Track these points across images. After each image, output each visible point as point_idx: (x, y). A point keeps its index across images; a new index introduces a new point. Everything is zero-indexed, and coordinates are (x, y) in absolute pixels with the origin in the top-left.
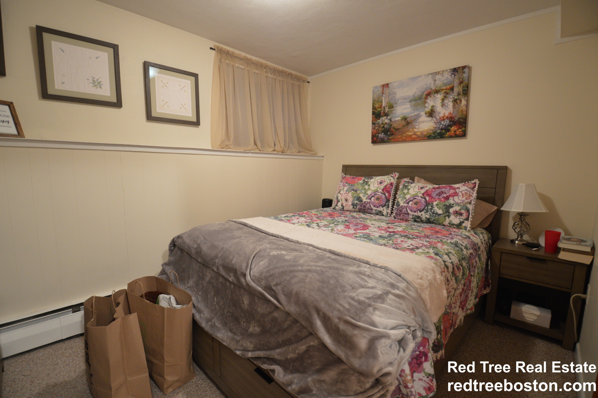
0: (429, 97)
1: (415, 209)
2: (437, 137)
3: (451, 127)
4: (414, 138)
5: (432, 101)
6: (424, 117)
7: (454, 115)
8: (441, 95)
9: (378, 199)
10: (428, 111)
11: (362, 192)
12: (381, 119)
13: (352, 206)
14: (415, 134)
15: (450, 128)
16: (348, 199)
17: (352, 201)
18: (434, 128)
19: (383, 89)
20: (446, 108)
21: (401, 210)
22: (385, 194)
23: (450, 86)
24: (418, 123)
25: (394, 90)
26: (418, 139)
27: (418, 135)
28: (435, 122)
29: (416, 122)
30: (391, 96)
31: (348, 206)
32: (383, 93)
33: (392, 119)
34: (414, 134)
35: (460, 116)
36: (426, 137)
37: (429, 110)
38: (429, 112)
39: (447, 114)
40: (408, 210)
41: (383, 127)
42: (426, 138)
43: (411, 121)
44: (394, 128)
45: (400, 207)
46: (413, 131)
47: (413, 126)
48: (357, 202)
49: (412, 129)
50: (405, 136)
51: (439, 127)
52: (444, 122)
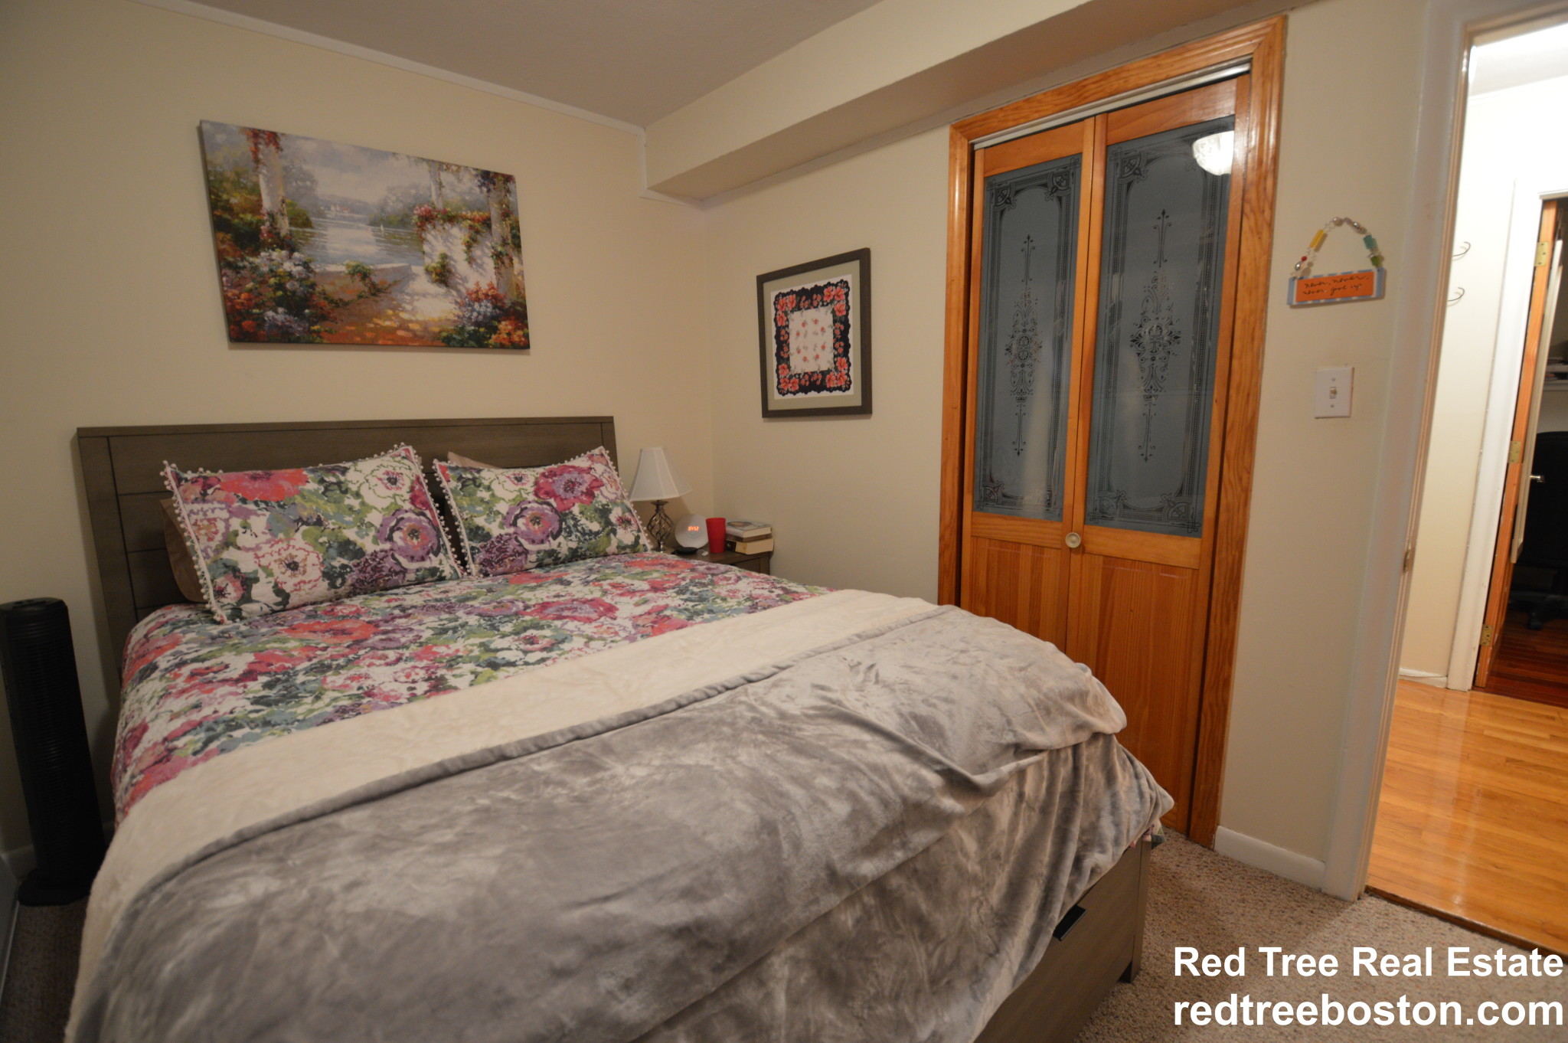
0: (429, 226)
1: (540, 536)
2: (467, 343)
3: (499, 322)
4: (402, 338)
5: (441, 241)
6: (422, 283)
7: (501, 292)
8: (461, 229)
9: (413, 533)
10: (435, 268)
11: (347, 523)
12: (263, 254)
13: (327, 582)
14: (404, 326)
15: (496, 323)
16: (296, 560)
17: (322, 564)
18: (456, 318)
19: (256, 144)
20: (481, 270)
21: (500, 548)
22: (424, 515)
23: (481, 213)
24: (407, 294)
25: (306, 167)
26: (417, 344)
27: (413, 331)
28: (457, 303)
29: (402, 292)
30: (294, 184)
31: (310, 586)
32: (257, 161)
33: (312, 266)
34: (400, 328)
35: (515, 299)
36: (438, 339)
37: (434, 265)
38: (438, 271)
39: (484, 287)
40: (523, 541)
41: (280, 286)
42: (439, 343)
43: (386, 286)
44: (326, 298)
45: (493, 540)
46: (397, 316)
47: (395, 303)
48: (345, 561)
49: (394, 309)
50: (372, 330)
51: (470, 318)
52: (481, 306)
